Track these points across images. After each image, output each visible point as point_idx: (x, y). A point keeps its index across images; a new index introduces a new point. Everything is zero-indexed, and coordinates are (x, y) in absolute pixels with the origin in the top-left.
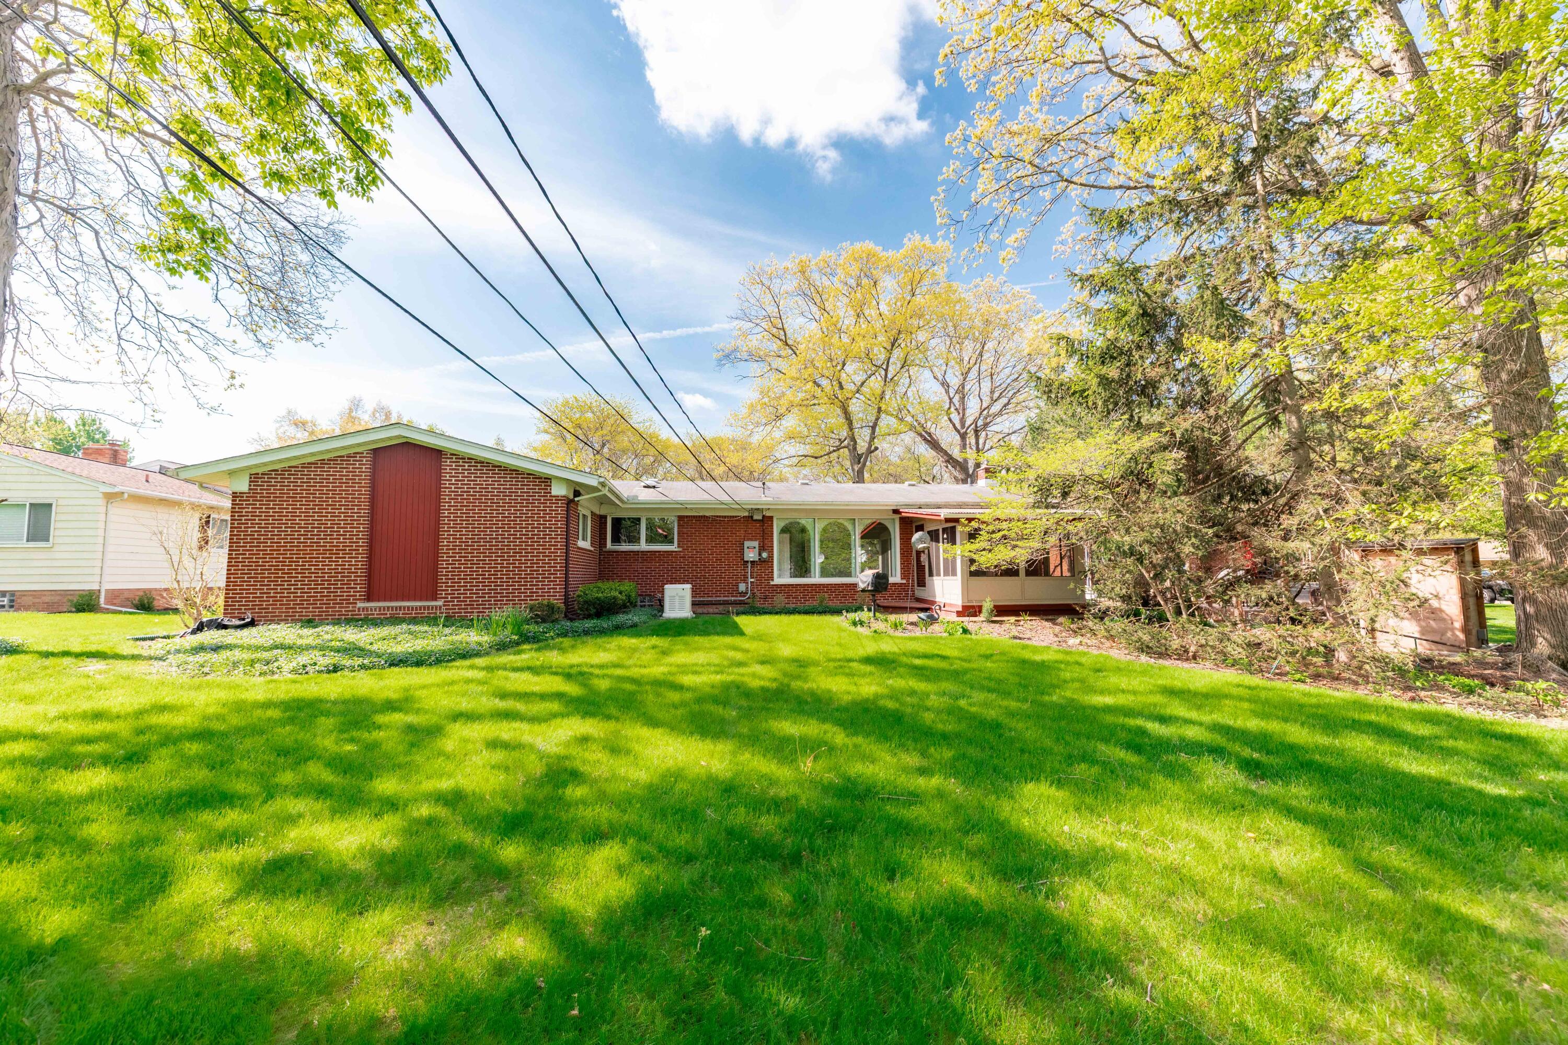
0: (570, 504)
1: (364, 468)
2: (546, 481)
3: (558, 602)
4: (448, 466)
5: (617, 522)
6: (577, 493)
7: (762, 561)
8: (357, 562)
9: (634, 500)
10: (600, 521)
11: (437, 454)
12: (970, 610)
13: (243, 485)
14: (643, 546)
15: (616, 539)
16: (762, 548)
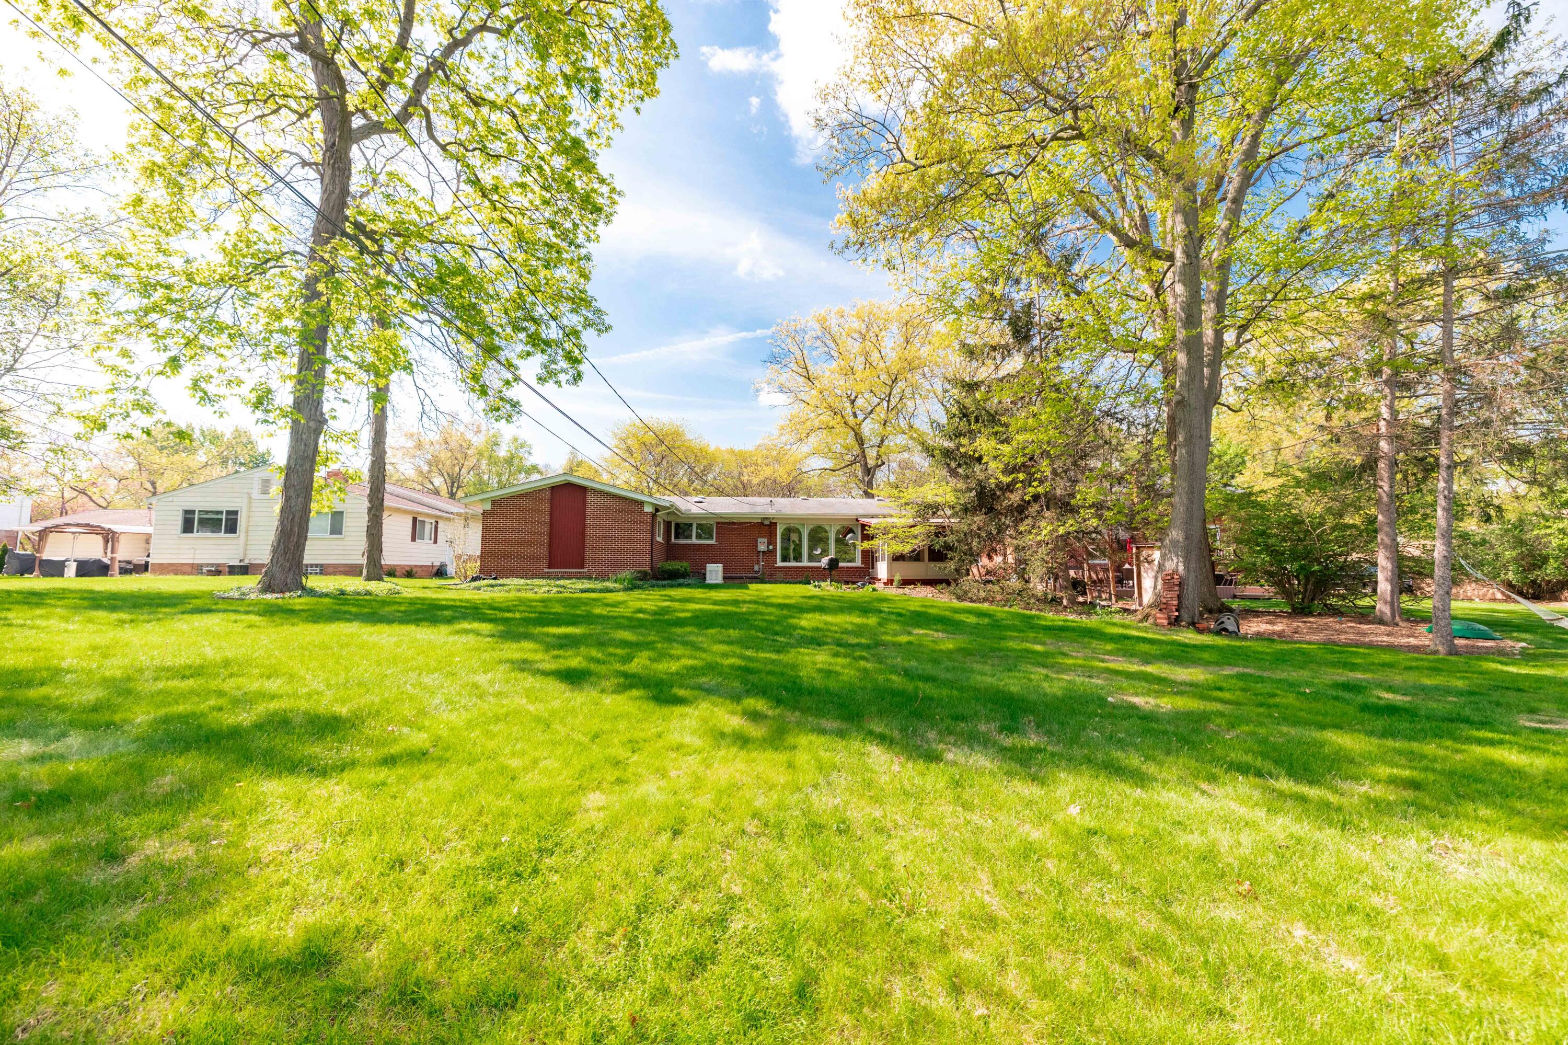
0: (654, 516)
1: (547, 497)
2: (641, 504)
3: (648, 569)
4: (590, 495)
5: (677, 525)
6: (657, 510)
7: (769, 551)
8: (544, 547)
9: (687, 514)
10: (668, 524)
11: (583, 489)
12: (890, 582)
13: (488, 507)
14: (694, 541)
15: (677, 537)
16: (769, 544)
